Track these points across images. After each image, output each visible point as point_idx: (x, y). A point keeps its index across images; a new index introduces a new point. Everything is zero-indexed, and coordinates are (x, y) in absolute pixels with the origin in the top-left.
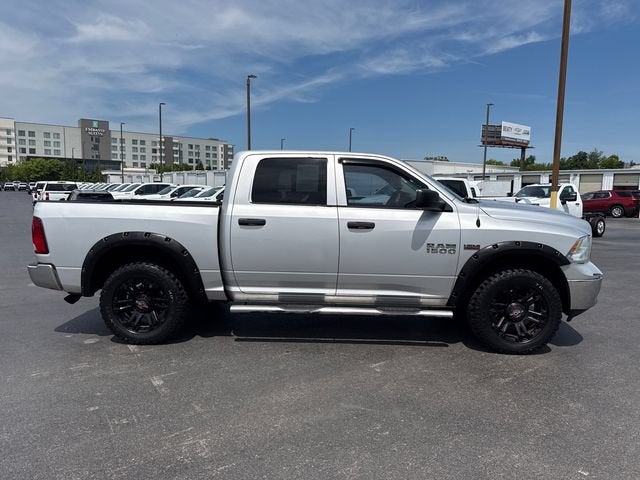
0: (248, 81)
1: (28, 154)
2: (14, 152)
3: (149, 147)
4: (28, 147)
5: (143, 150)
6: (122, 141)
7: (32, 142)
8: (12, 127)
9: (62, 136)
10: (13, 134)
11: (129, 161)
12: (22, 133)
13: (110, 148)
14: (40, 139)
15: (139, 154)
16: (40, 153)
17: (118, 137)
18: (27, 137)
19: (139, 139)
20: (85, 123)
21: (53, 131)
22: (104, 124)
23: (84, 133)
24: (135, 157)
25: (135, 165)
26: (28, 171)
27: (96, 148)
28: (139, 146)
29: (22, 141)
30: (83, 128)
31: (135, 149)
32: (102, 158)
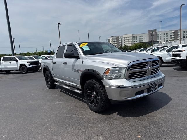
0: (181, 7)
1: (135, 42)
2: (132, 42)
3: (169, 35)
4: (135, 40)
5: (167, 36)
6: (160, 34)
7: (136, 39)
8: (132, 36)
9: (143, 36)
10: (132, 38)
11: (162, 40)
12: (134, 37)
13: (156, 37)
14: (138, 38)
15: (166, 37)
16: (138, 42)
17: (159, 33)
18: (135, 38)
19: (166, 33)
20: (150, 31)
21: (141, 35)
22: (155, 31)
23: (149, 34)
24: (164, 39)
25: (164, 41)
26: (134, 47)
27: (153, 38)
28: (166, 35)
29: (134, 39)
30: (149, 33)
31: (164, 36)
32: (154, 41)
